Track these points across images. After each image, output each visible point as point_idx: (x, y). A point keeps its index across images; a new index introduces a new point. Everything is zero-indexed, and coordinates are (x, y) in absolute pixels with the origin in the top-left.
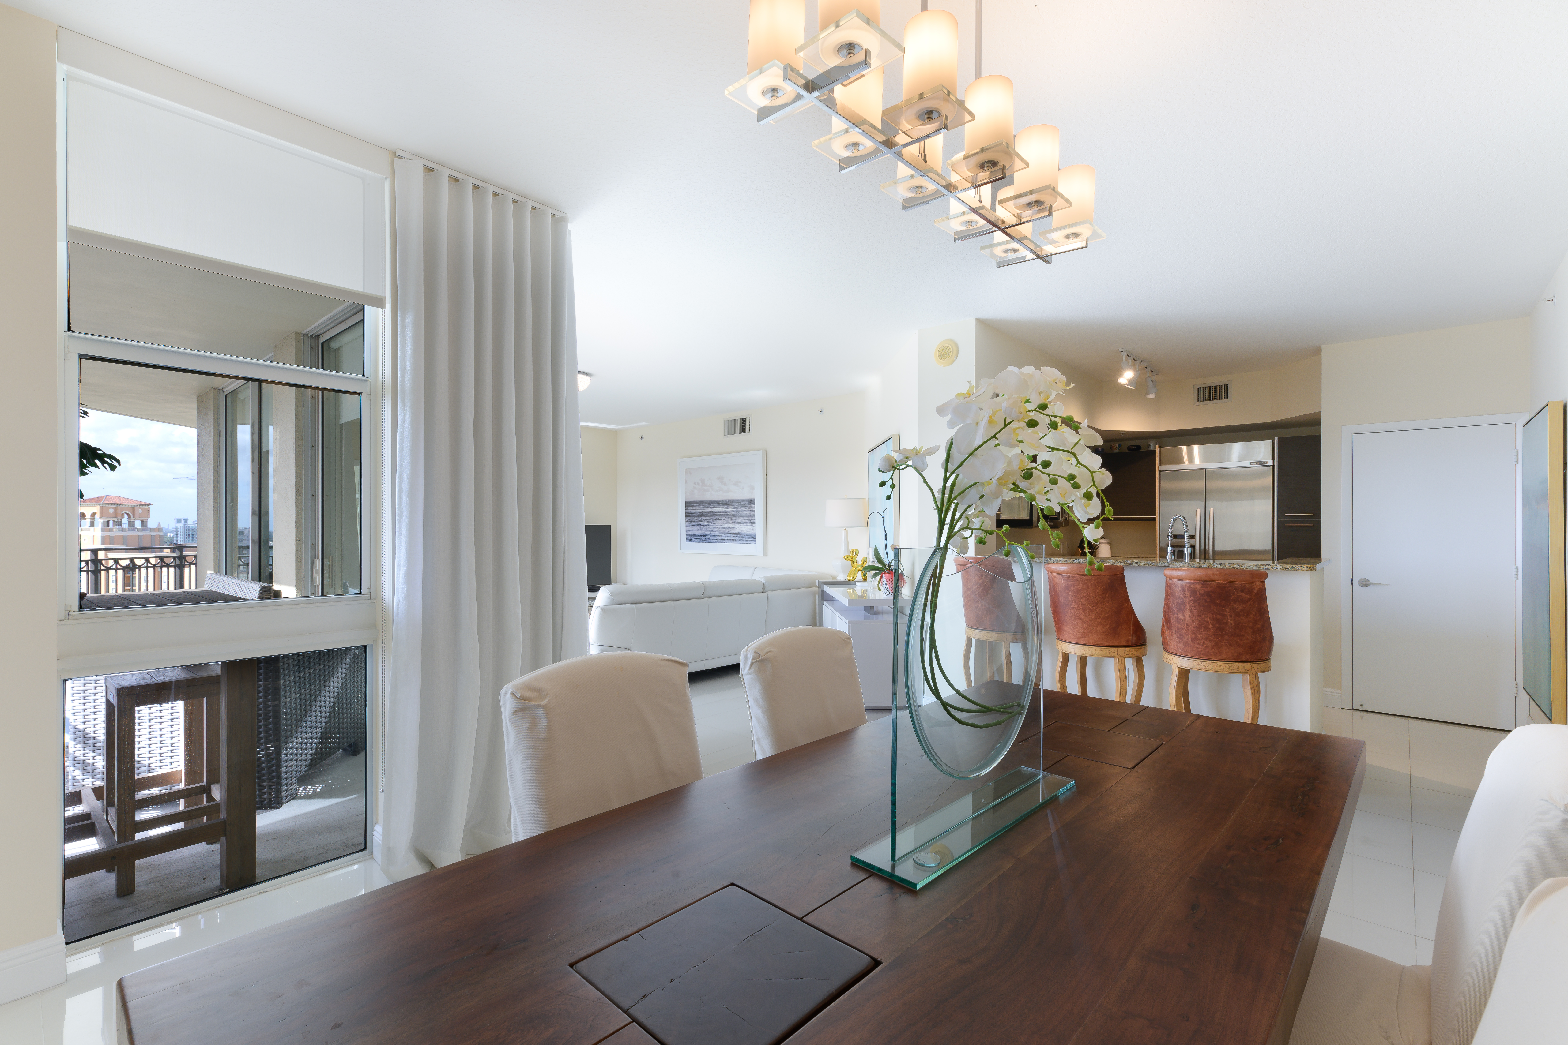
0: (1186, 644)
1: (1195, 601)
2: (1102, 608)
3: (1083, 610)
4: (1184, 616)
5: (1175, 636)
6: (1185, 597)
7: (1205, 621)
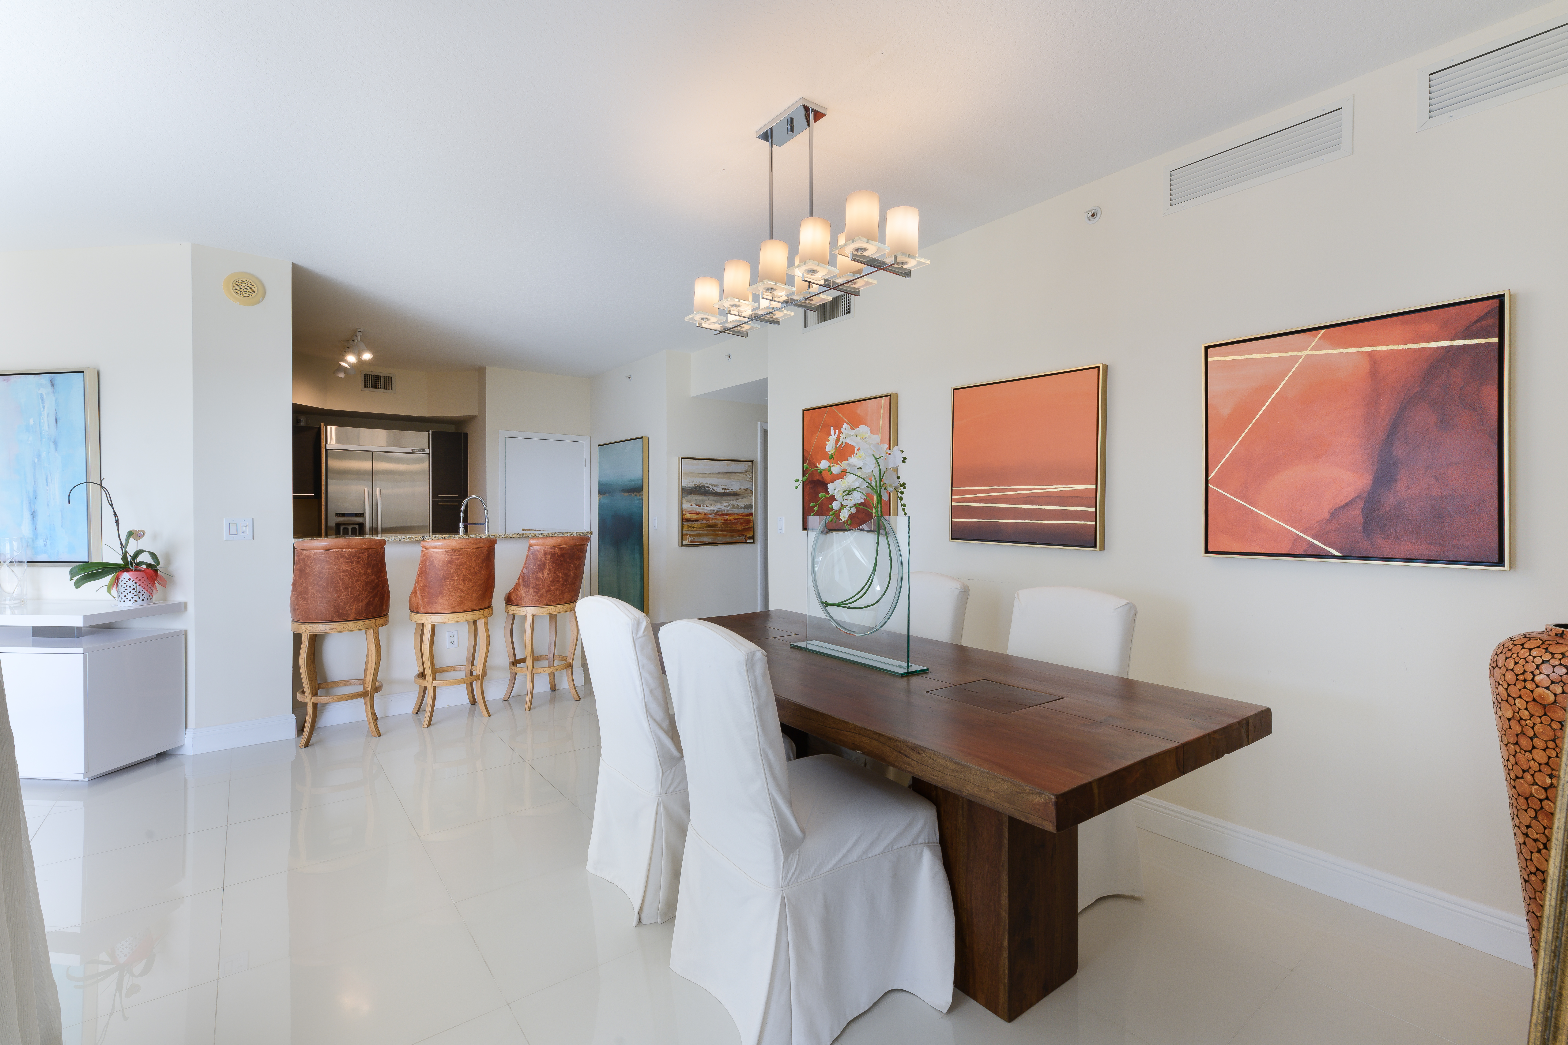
0: (541, 596)
1: (553, 562)
2: (479, 576)
3: (463, 580)
4: (543, 574)
5: (532, 591)
6: (546, 560)
7: (558, 576)
